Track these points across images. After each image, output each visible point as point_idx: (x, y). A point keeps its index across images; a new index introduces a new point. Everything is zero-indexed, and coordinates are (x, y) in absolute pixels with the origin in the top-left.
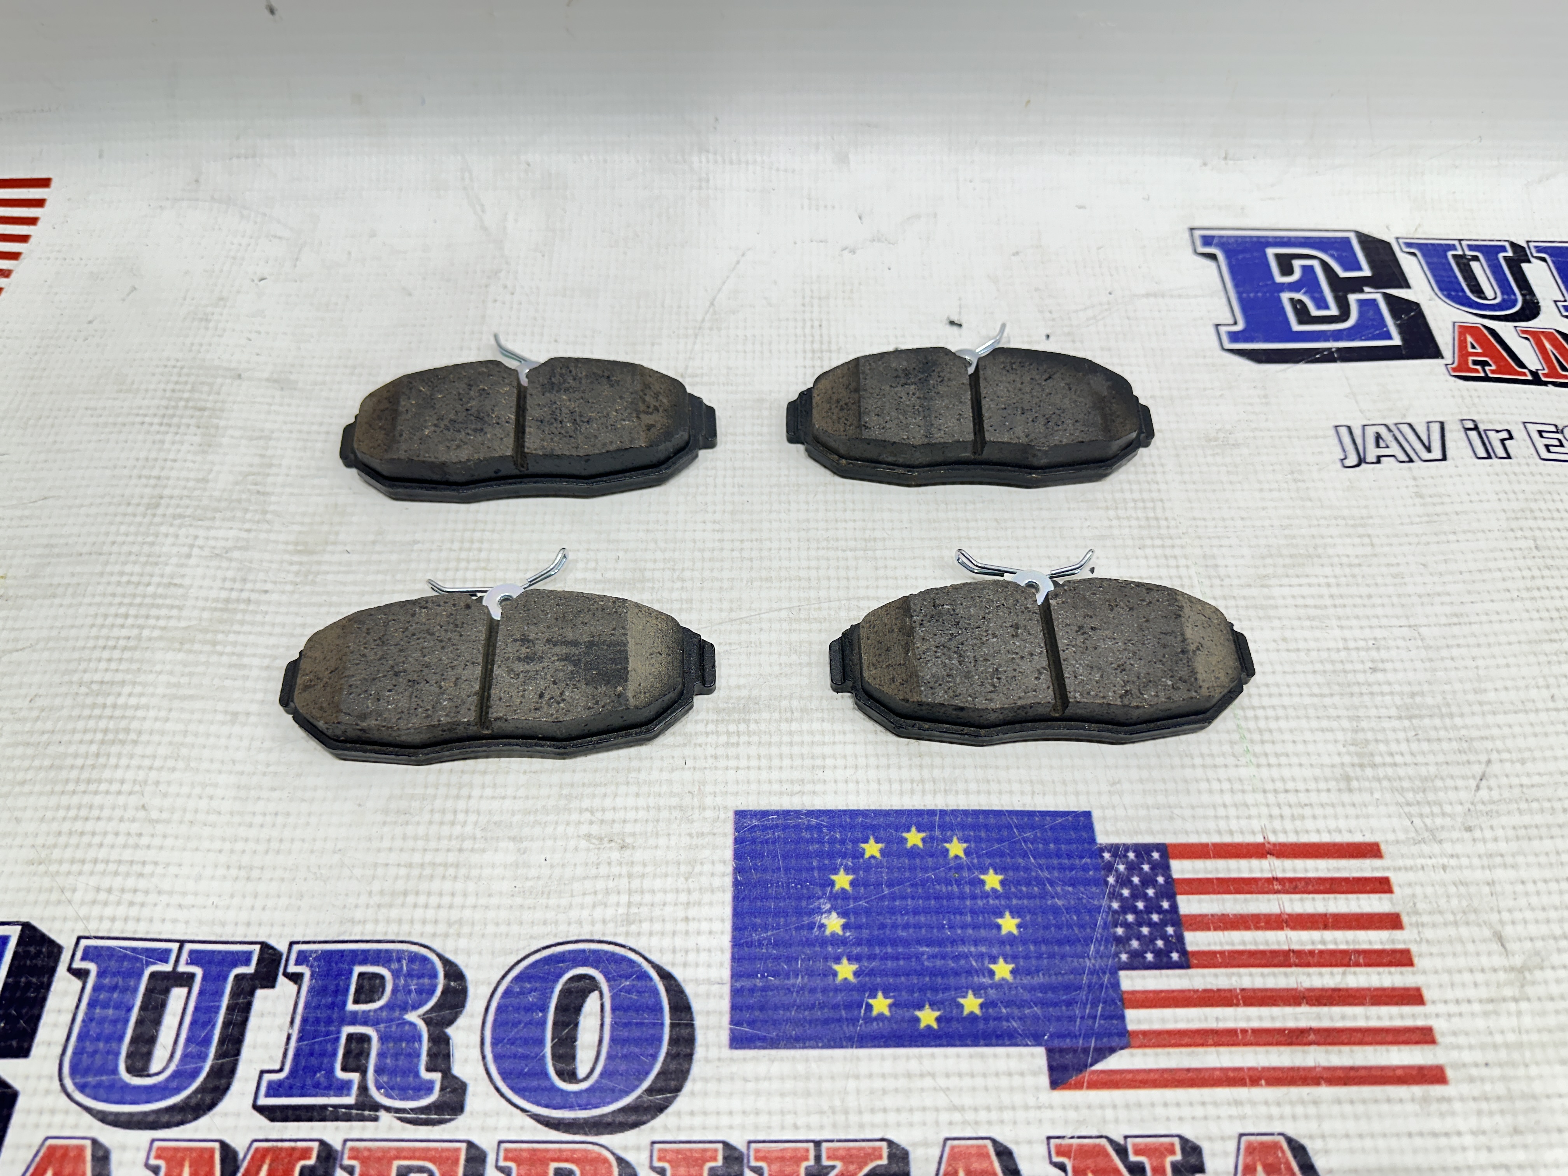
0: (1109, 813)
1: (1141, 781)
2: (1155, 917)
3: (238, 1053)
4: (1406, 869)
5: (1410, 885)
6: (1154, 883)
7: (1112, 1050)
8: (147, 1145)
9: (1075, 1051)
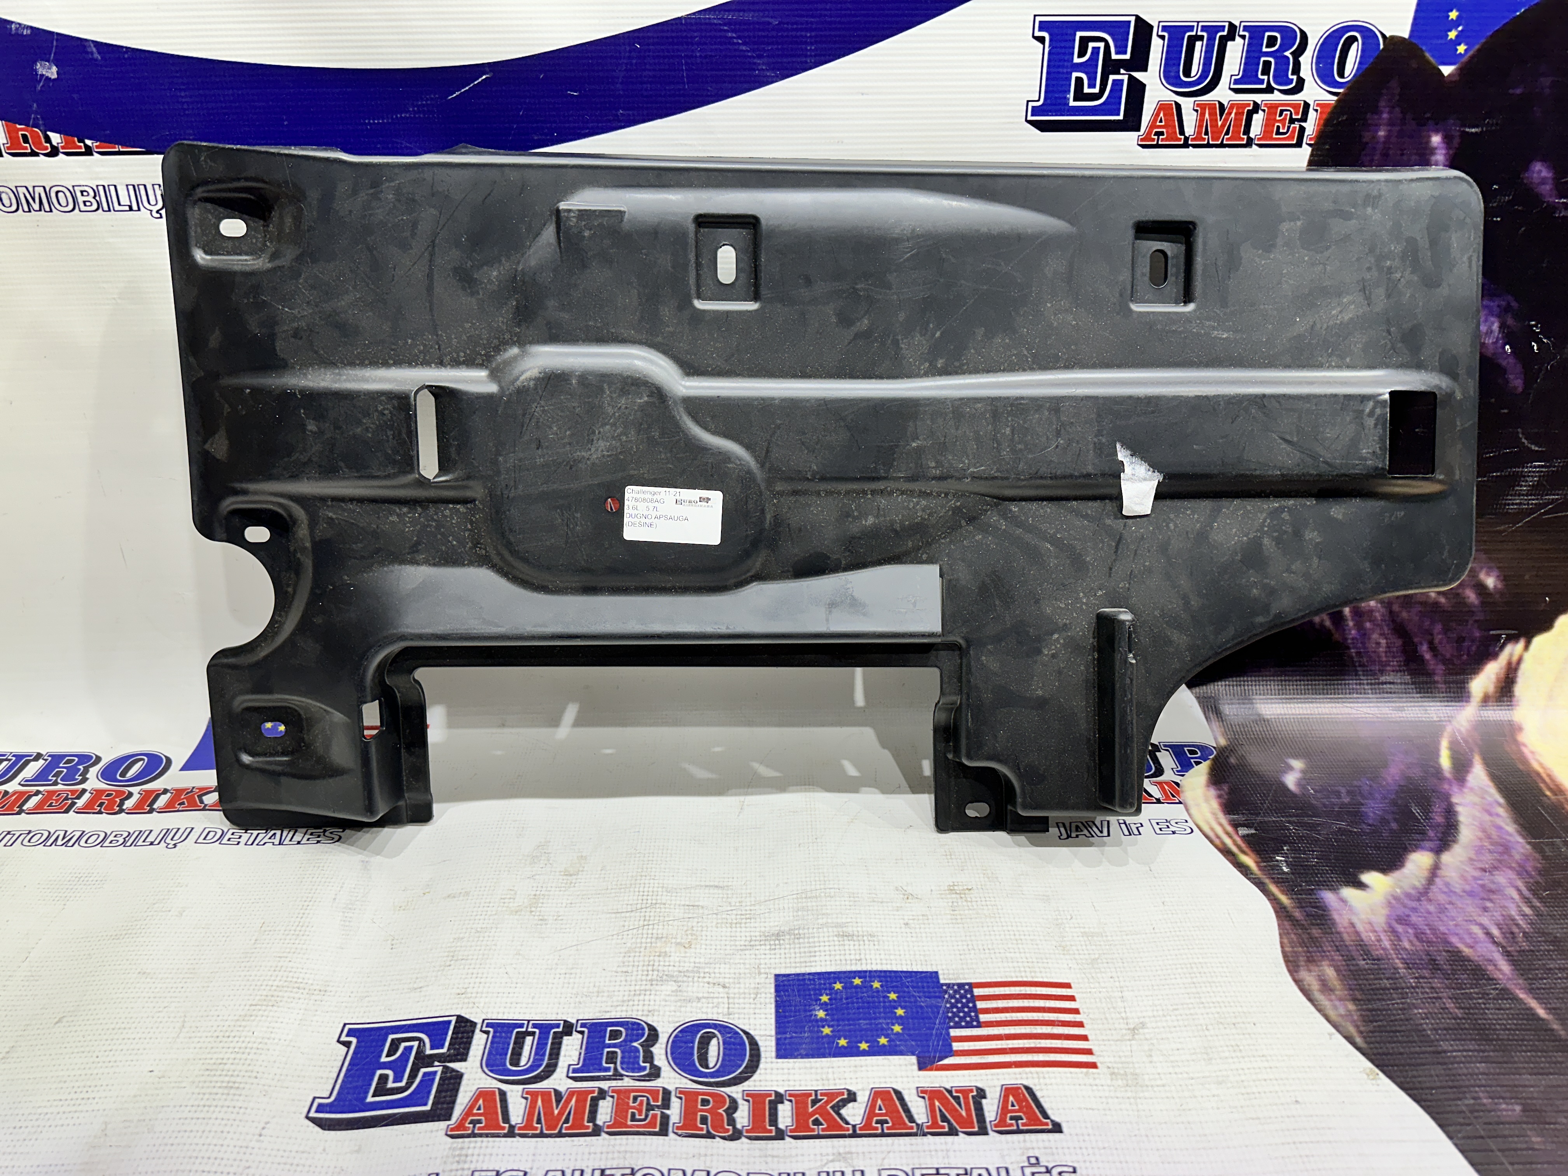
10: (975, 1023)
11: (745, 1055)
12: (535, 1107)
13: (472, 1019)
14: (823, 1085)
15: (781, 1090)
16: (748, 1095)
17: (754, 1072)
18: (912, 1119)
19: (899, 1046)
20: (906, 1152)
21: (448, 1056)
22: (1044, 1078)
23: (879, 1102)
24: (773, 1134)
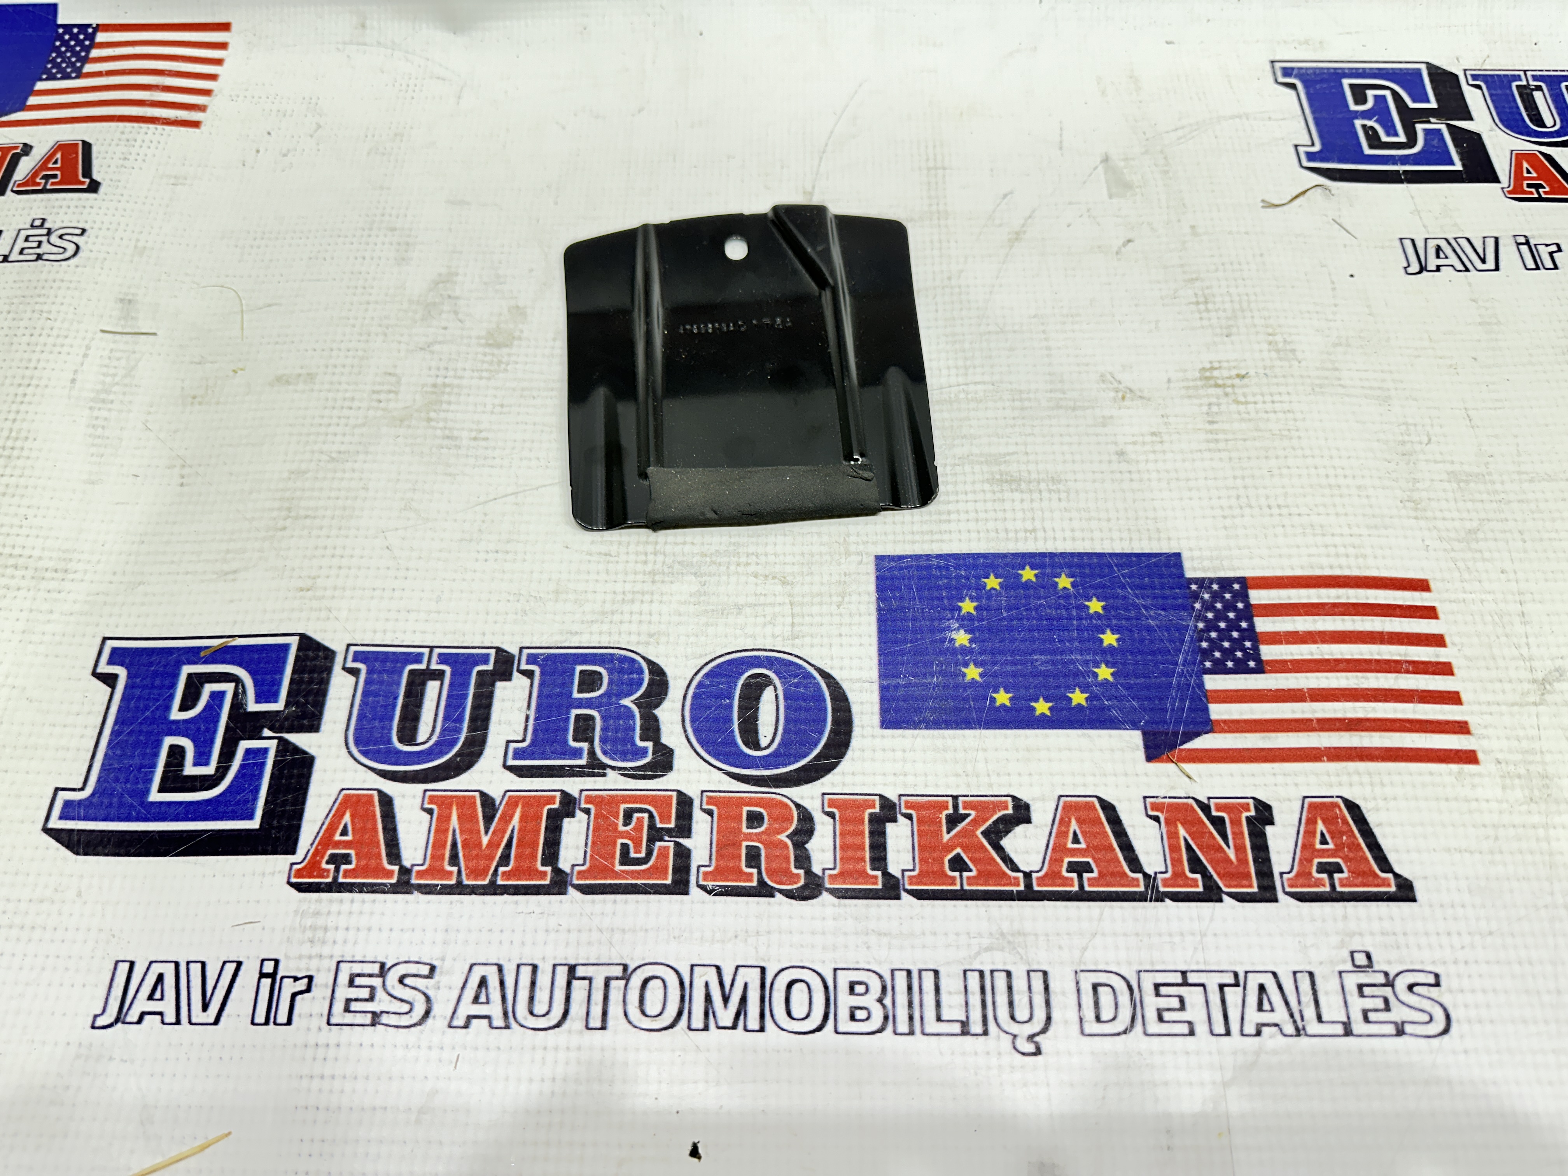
0: (1196, 554)
1: (1225, 528)
2: (1235, 634)
3: (487, 728)
4: (1450, 601)
5: (1453, 613)
6: (1235, 609)
7: (1198, 735)
8: (421, 794)
9: (1167, 734)
10: (1252, 664)
11: (825, 721)
12: (447, 830)
13: (327, 643)
14: (968, 785)
15: (893, 796)
16: (832, 804)
17: (841, 756)
18: (1135, 864)
19: (1109, 708)
20: (1125, 935)
21: (286, 719)
22: (1382, 785)
23: (1074, 826)
24: (880, 886)
